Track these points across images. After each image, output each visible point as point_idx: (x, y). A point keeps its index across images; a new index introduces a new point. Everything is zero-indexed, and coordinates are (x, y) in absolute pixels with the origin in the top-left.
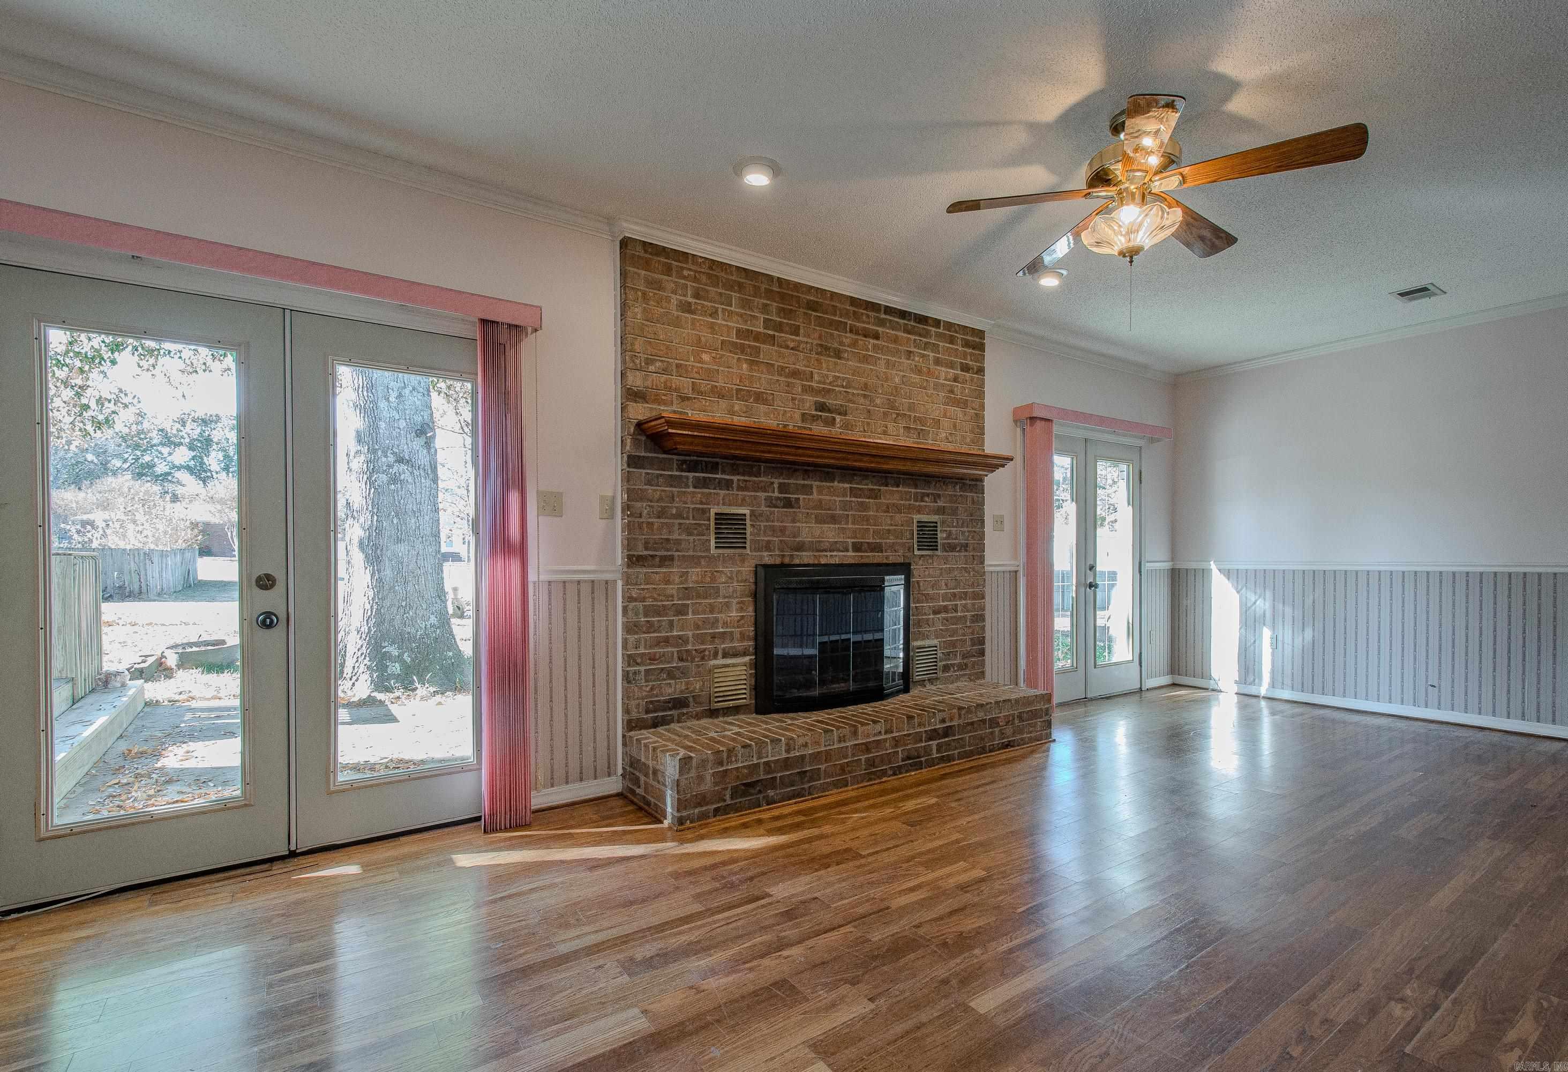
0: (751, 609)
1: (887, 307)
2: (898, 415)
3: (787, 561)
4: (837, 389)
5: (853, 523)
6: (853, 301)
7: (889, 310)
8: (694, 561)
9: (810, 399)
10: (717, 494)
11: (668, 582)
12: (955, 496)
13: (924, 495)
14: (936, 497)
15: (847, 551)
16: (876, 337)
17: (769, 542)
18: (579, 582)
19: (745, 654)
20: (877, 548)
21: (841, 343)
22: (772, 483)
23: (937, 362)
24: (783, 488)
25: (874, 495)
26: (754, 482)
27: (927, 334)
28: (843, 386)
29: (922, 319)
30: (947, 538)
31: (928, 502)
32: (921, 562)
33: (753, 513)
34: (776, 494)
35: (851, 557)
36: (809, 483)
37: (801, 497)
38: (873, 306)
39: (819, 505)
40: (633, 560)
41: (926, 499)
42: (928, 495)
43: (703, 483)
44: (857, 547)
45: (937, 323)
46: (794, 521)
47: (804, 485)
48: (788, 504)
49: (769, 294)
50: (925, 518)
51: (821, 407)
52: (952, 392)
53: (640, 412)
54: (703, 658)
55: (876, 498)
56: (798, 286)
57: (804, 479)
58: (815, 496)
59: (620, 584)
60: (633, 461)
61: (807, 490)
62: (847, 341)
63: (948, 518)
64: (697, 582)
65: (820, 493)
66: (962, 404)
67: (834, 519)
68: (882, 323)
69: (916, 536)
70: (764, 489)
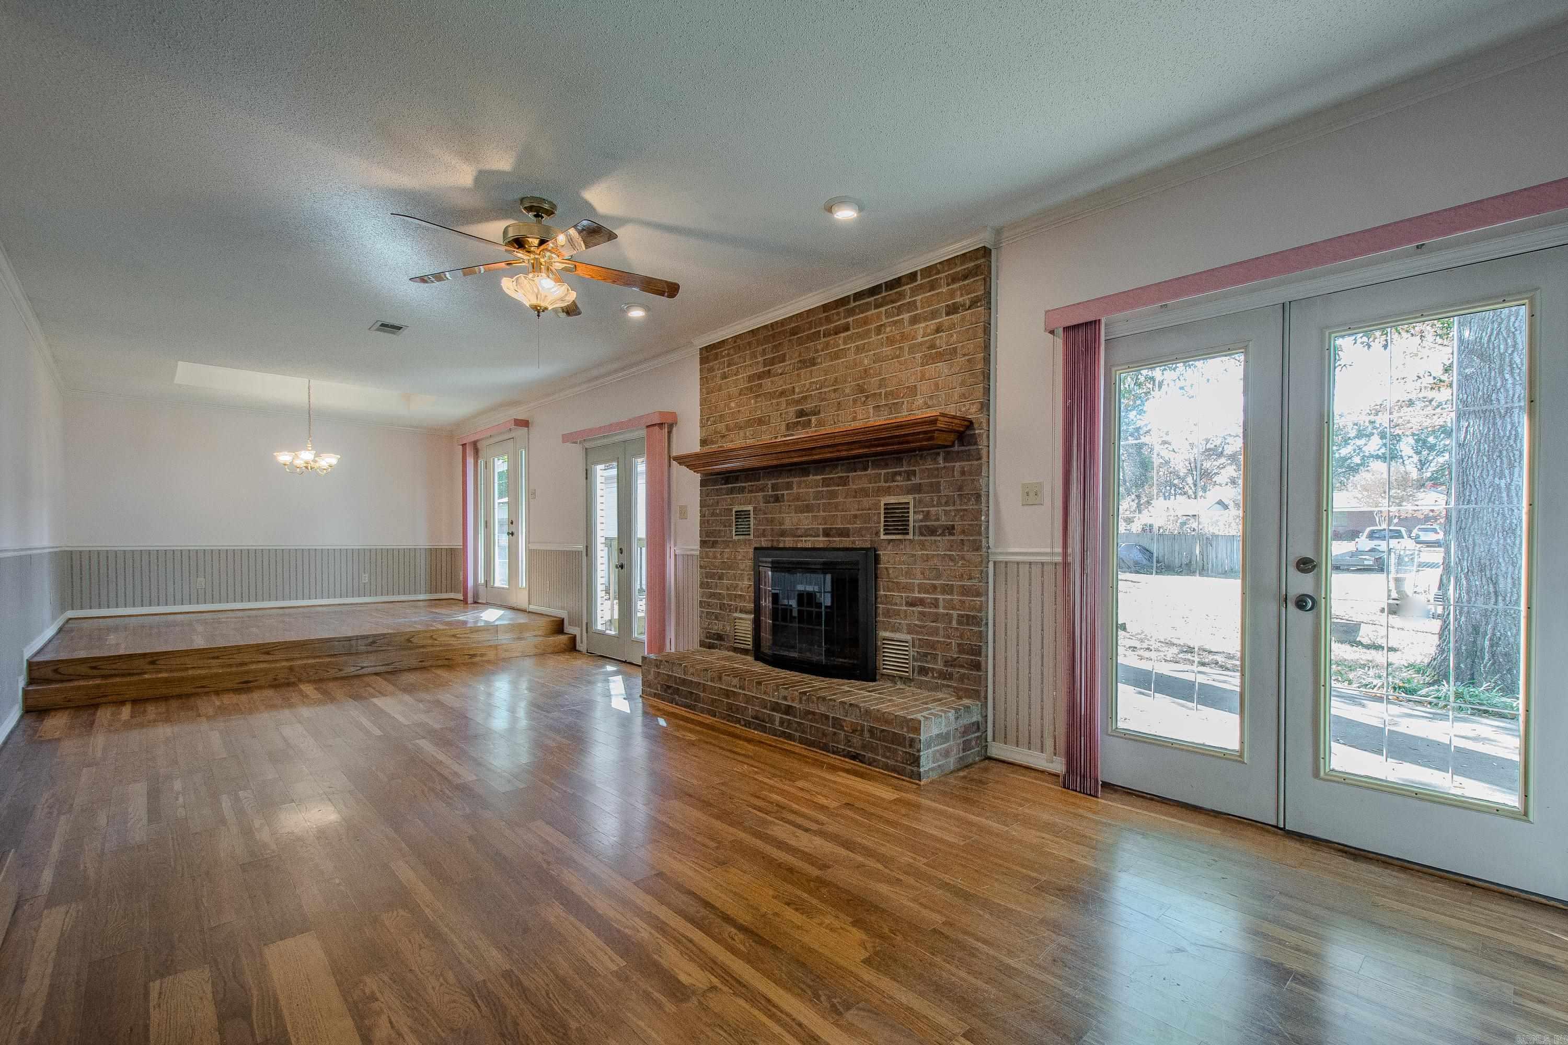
0: (754, 580)
2: (867, 397)
3: (775, 544)
4: (813, 393)
5: (824, 511)
6: (825, 307)
7: (858, 296)
8: (726, 544)
9: (792, 410)
10: (738, 497)
11: (715, 558)
12: (937, 469)
13: (896, 474)
14: (910, 475)
15: (818, 536)
17: (764, 530)
19: (750, 613)
20: (844, 533)
22: (767, 484)
24: (774, 488)
25: (844, 482)
26: (756, 485)
27: (901, 295)
28: (817, 389)
29: (896, 283)
30: (924, 519)
31: (900, 481)
32: (890, 547)
33: (755, 508)
34: (770, 493)
35: (821, 541)
36: (791, 480)
37: (785, 492)
38: (840, 303)
39: (798, 498)
40: (703, 543)
41: (898, 478)
42: (900, 473)
43: (732, 491)
44: (827, 533)
45: (913, 276)
46: (780, 512)
47: (788, 482)
48: (777, 499)
50: (892, 500)
54: (730, 611)
55: (845, 485)
57: (788, 478)
58: (795, 490)
59: (698, 558)
61: (789, 486)
62: (818, 348)
63: (926, 497)
64: (727, 559)
65: (798, 487)
67: (808, 508)
68: (852, 312)
69: (882, 519)
70: (762, 490)
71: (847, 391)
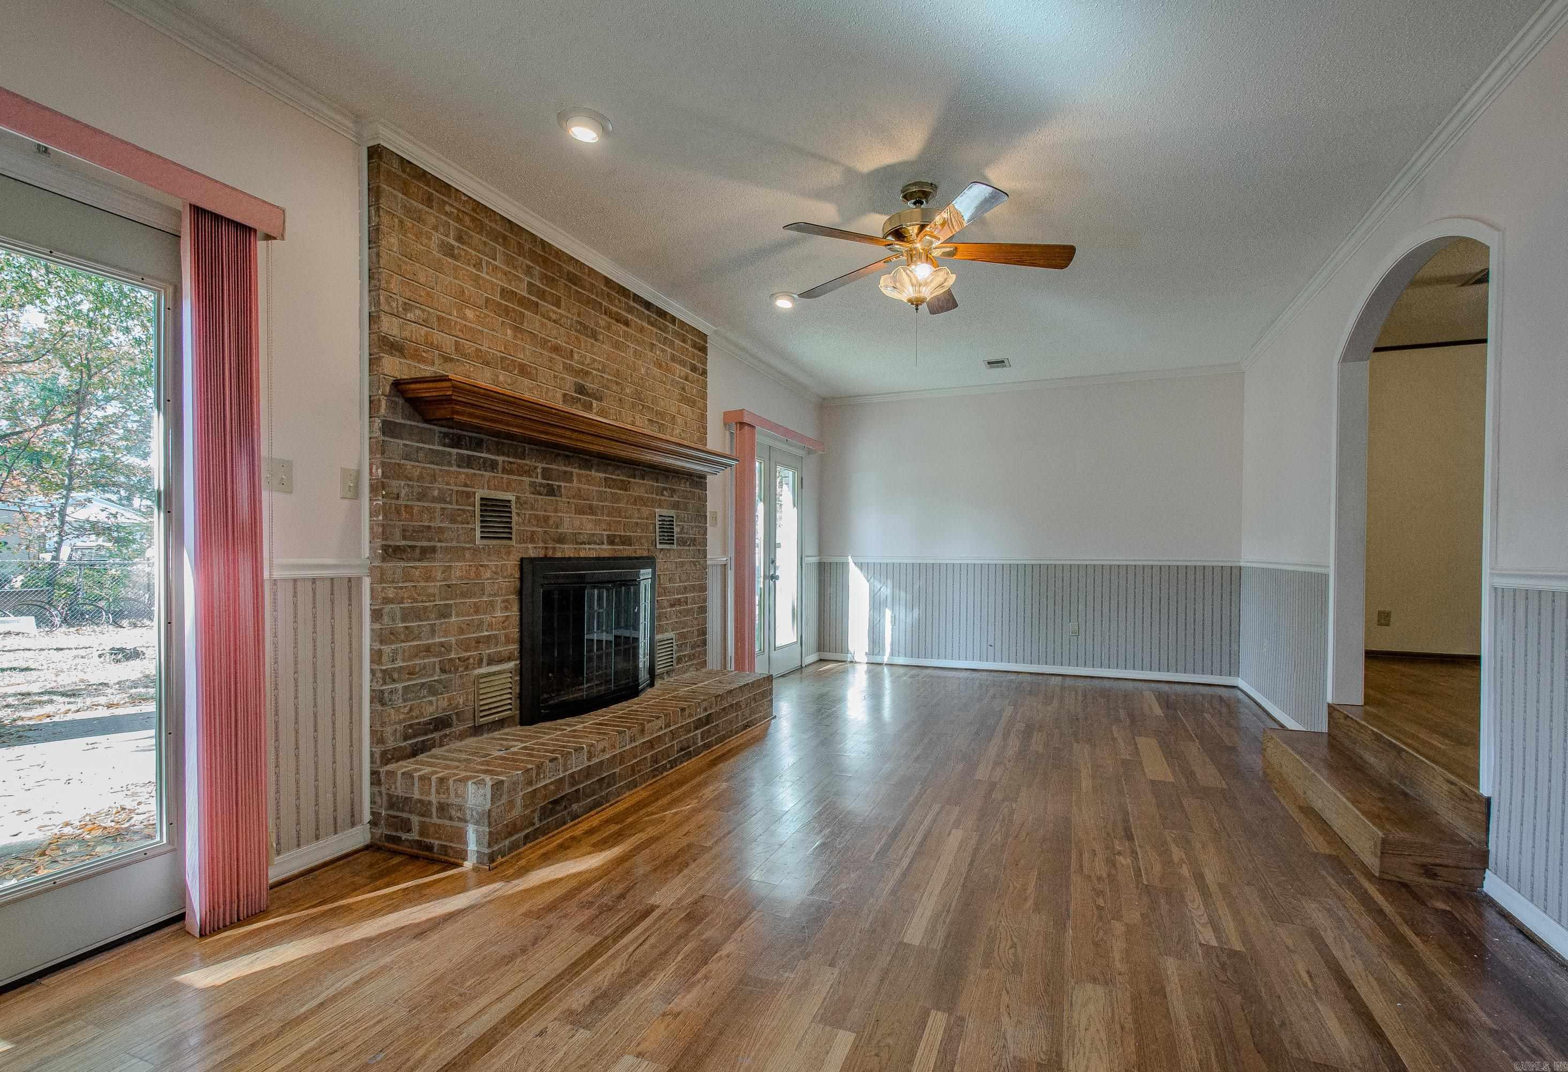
0: (516, 608)
1: (635, 295)
2: (643, 406)
3: (550, 554)
4: (595, 372)
5: (608, 515)
6: (608, 281)
7: (637, 298)
8: (457, 553)
9: (570, 380)
10: (482, 475)
11: (428, 579)
12: (686, 492)
13: (663, 489)
14: (673, 491)
15: (603, 543)
16: (627, 323)
17: (533, 533)
18: (314, 580)
19: (509, 659)
20: (627, 541)
21: (597, 324)
22: (536, 468)
23: (673, 358)
24: (546, 474)
25: (625, 487)
26: (519, 465)
27: (664, 329)
28: (598, 370)
29: (662, 313)
30: (681, 532)
31: (666, 496)
32: (662, 556)
33: (518, 498)
34: (540, 480)
35: (605, 550)
36: (568, 469)
37: (563, 484)
38: (624, 291)
39: (579, 495)
40: (391, 552)
41: (665, 493)
42: (666, 489)
43: (468, 462)
44: (611, 541)
45: (673, 320)
46: (556, 511)
47: (565, 472)
48: (551, 491)
49: (533, 256)
50: (665, 512)
51: (581, 389)
52: (683, 389)
53: (394, 367)
54: (467, 668)
55: (626, 490)
56: (559, 254)
57: (565, 465)
58: (575, 484)
59: (367, 582)
60: (389, 429)
61: (567, 477)
62: (602, 323)
63: (682, 514)
64: (461, 578)
65: (579, 481)
66: (691, 403)
67: (592, 510)
68: (630, 310)
69: (658, 530)
70: (528, 473)
71: (628, 391)
